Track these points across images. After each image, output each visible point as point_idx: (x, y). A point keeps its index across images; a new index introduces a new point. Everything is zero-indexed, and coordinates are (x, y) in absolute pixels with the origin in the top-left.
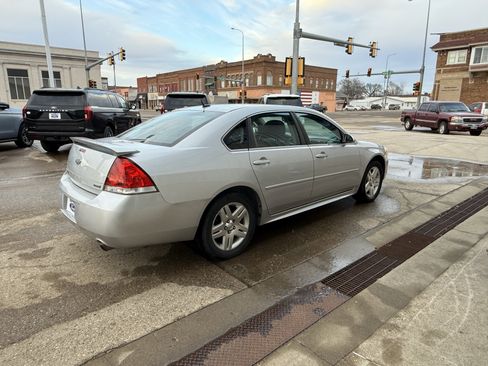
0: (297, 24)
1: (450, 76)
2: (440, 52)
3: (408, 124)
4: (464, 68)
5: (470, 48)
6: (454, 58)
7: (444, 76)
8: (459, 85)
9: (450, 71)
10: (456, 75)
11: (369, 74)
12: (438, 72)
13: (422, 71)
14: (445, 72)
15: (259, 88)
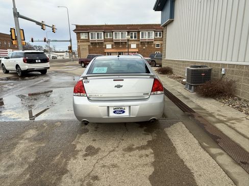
0: (15, 9)
1: (83, 44)
2: (77, 33)
3: (83, 65)
4: (88, 41)
5: (88, 33)
6: (83, 37)
7: (81, 44)
8: (87, 47)
9: (83, 42)
10: (85, 44)
11: (45, 41)
12: (78, 42)
13: (70, 41)
14: (81, 42)
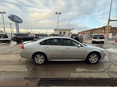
0: (109, 18)
15: (103, 33)
